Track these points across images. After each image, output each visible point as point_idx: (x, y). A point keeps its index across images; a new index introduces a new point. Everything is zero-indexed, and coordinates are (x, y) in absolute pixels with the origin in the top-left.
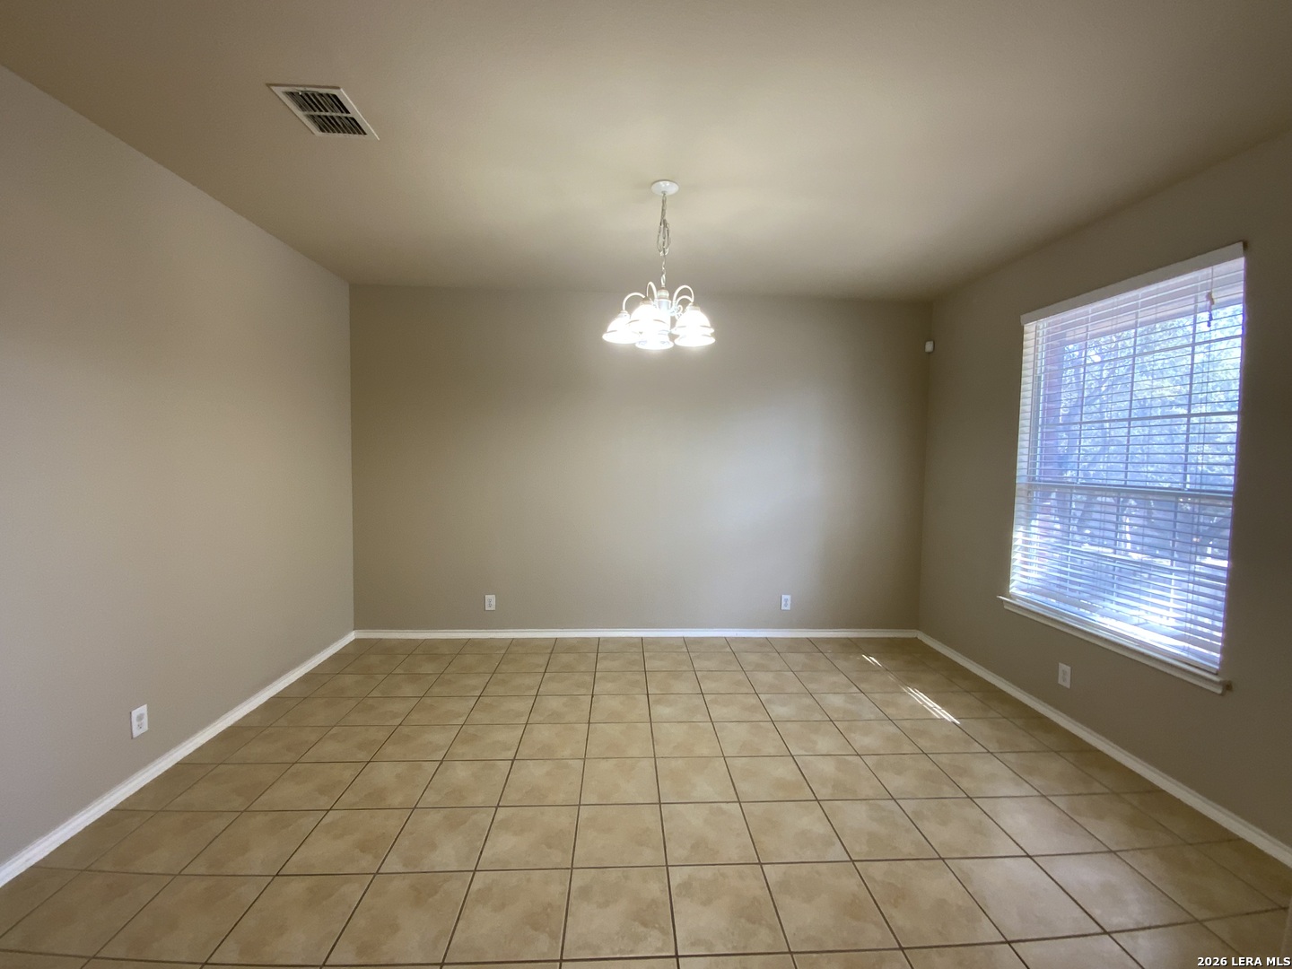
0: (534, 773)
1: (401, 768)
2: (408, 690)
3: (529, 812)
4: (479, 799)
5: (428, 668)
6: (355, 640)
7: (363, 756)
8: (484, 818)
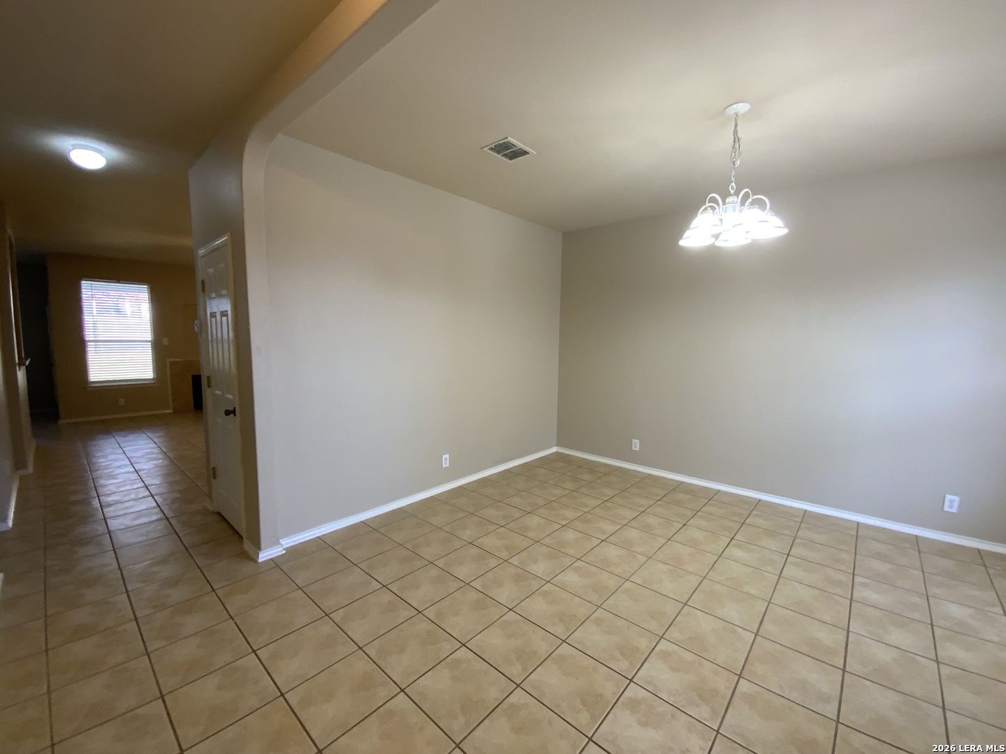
0: (612, 552)
1: (542, 521)
2: (569, 485)
3: (594, 570)
4: (571, 552)
5: (586, 477)
6: (557, 452)
7: (528, 509)
8: (567, 561)
